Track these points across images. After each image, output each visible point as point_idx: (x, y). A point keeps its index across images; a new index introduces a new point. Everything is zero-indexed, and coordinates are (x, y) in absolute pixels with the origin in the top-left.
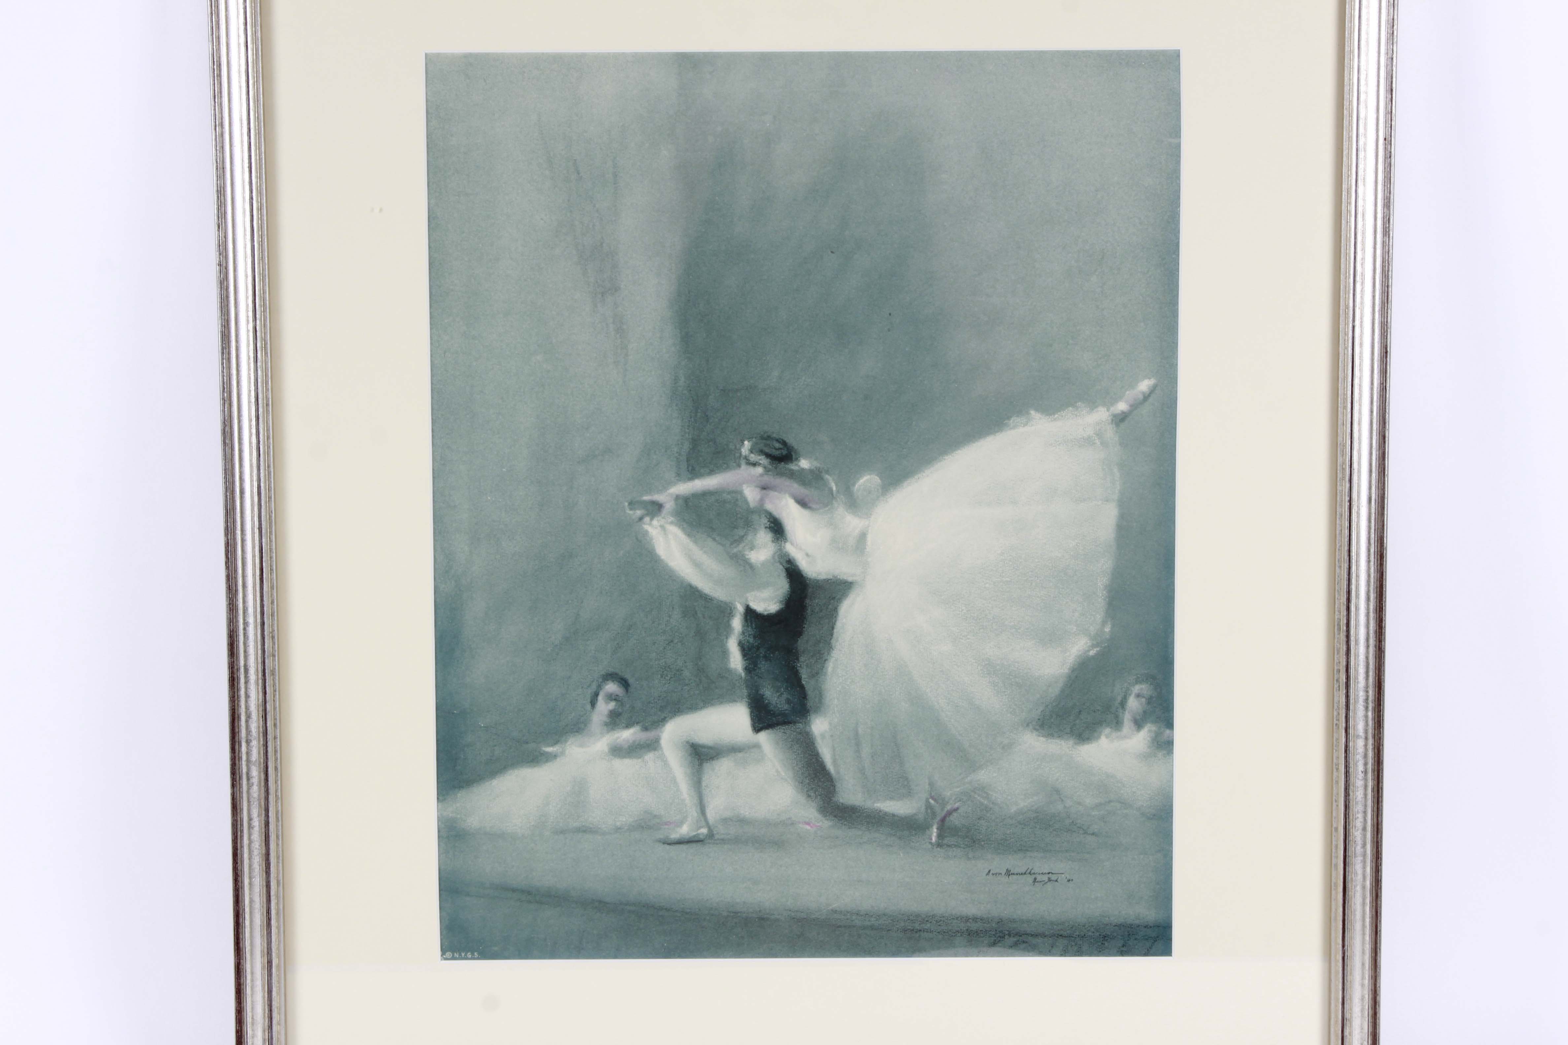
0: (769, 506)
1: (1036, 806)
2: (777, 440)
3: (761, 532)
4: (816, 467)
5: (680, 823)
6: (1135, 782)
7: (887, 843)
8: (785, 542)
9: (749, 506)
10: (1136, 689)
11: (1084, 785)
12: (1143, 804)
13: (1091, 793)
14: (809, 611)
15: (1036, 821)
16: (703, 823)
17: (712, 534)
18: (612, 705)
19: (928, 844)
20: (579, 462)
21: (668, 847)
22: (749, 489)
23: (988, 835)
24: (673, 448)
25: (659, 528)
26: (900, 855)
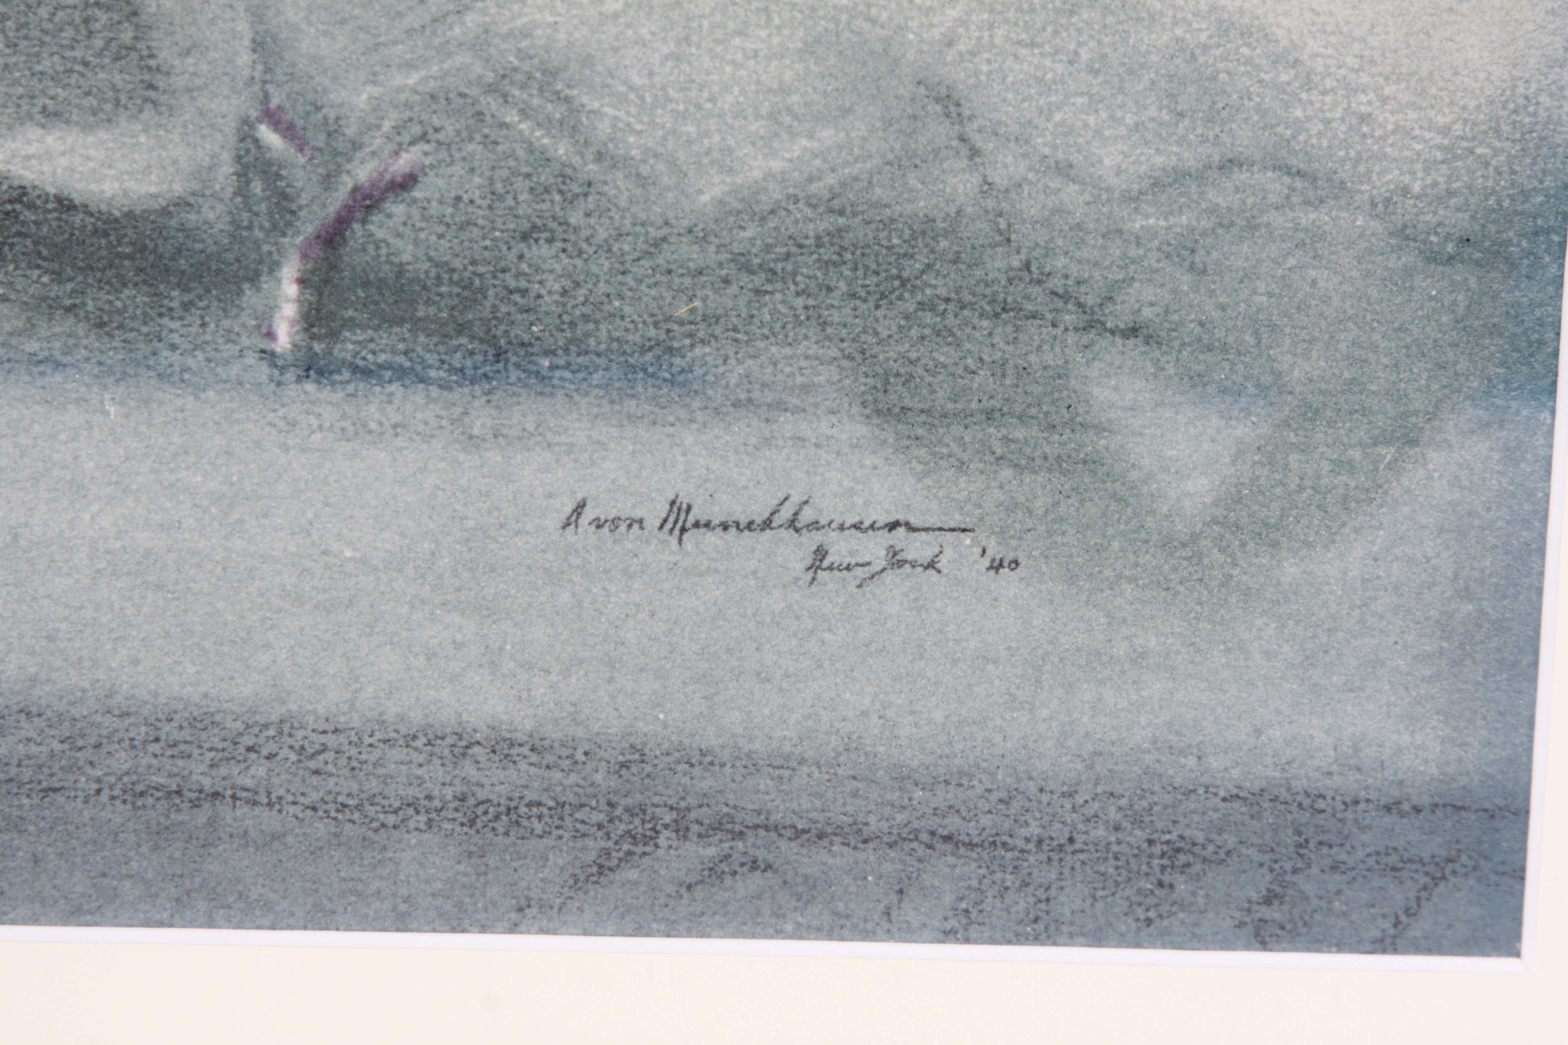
1: (831, 180)
6: (1372, 62)
7: (33, 346)
11: (1097, 72)
12: (1407, 179)
13: (1129, 119)
15: (828, 254)
19: (251, 359)
23: (573, 324)
26: (106, 413)
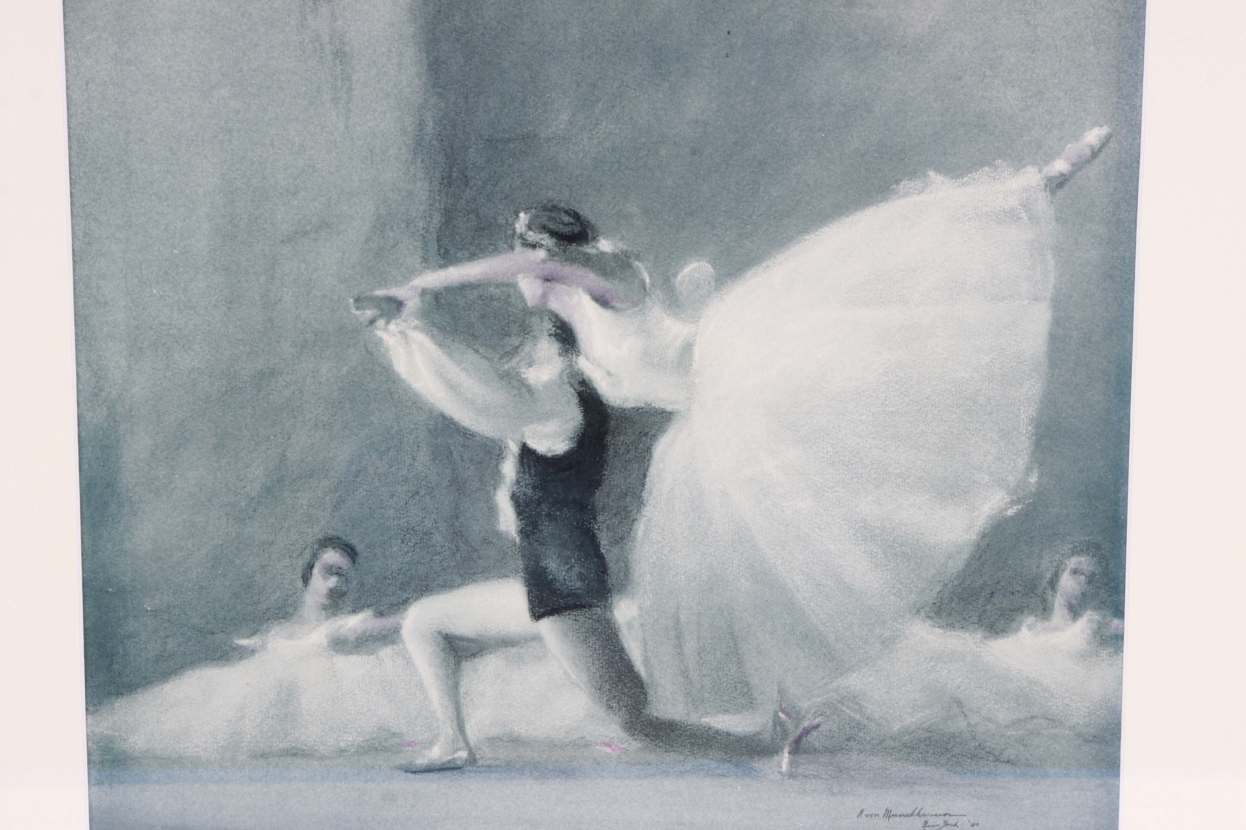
0: (554, 305)
1: (928, 723)
2: (566, 212)
3: (543, 341)
4: (621, 250)
5: (430, 744)
6: (1069, 690)
7: (719, 771)
8: (577, 355)
9: (526, 304)
10: (1073, 562)
11: (997, 694)
12: (1079, 721)
13: (1006, 706)
14: (611, 452)
15: (927, 743)
16: (462, 744)
17: (474, 344)
18: (333, 581)
19: (776, 773)
20: (283, 241)
21: (411, 776)
22: (525, 280)
23: (860, 763)
24: (418, 222)
25: (398, 335)
26: (738, 789)
